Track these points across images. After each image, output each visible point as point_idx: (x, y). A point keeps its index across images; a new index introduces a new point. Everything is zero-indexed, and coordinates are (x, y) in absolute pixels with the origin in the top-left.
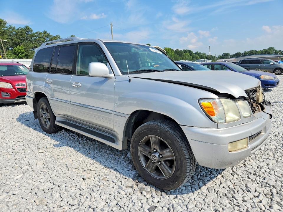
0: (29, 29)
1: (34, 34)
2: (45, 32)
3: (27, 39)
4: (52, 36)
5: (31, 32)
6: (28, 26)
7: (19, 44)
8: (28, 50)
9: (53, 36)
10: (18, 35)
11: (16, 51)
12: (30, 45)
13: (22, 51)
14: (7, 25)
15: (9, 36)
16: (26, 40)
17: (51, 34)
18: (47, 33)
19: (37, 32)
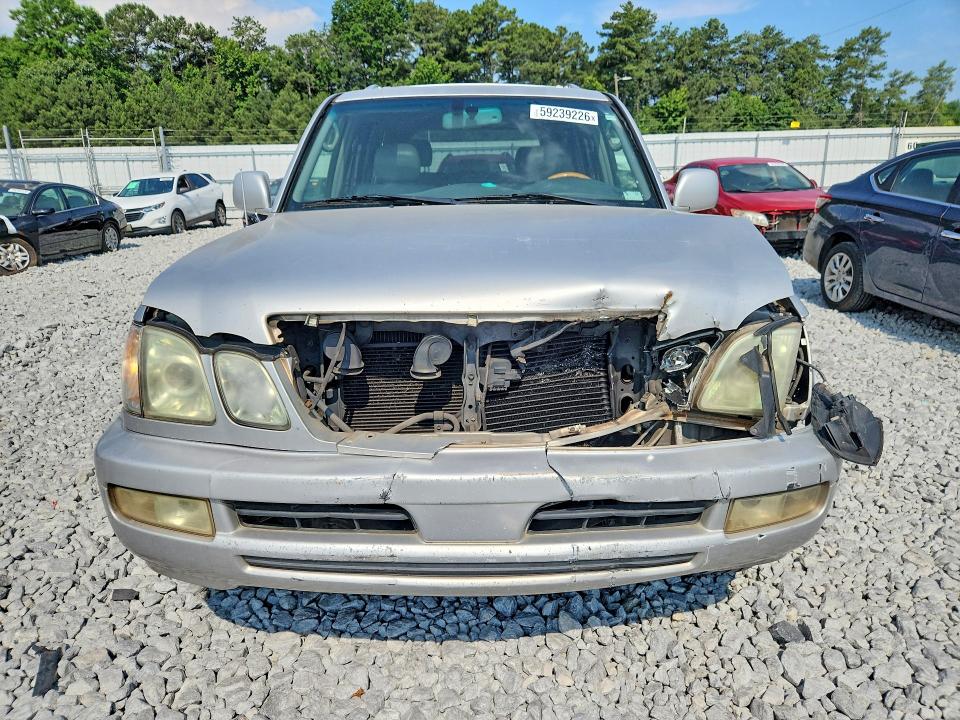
0: (716, 28)
1: (729, 45)
2: (768, 31)
3: (704, 65)
4: (788, 41)
5: (722, 39)
6: (715, 20)
7: (676, 84)
8: (697, 103)
9: (794, 41)
10: (680, 54)
11: (663, 108)
12: (707, 85)
13: (680, 107)
14: (657, 28)
15: (654, 61)
16: (702, 68)
17: (785, 37)
18: (775, 33)
19: (740, 37)
